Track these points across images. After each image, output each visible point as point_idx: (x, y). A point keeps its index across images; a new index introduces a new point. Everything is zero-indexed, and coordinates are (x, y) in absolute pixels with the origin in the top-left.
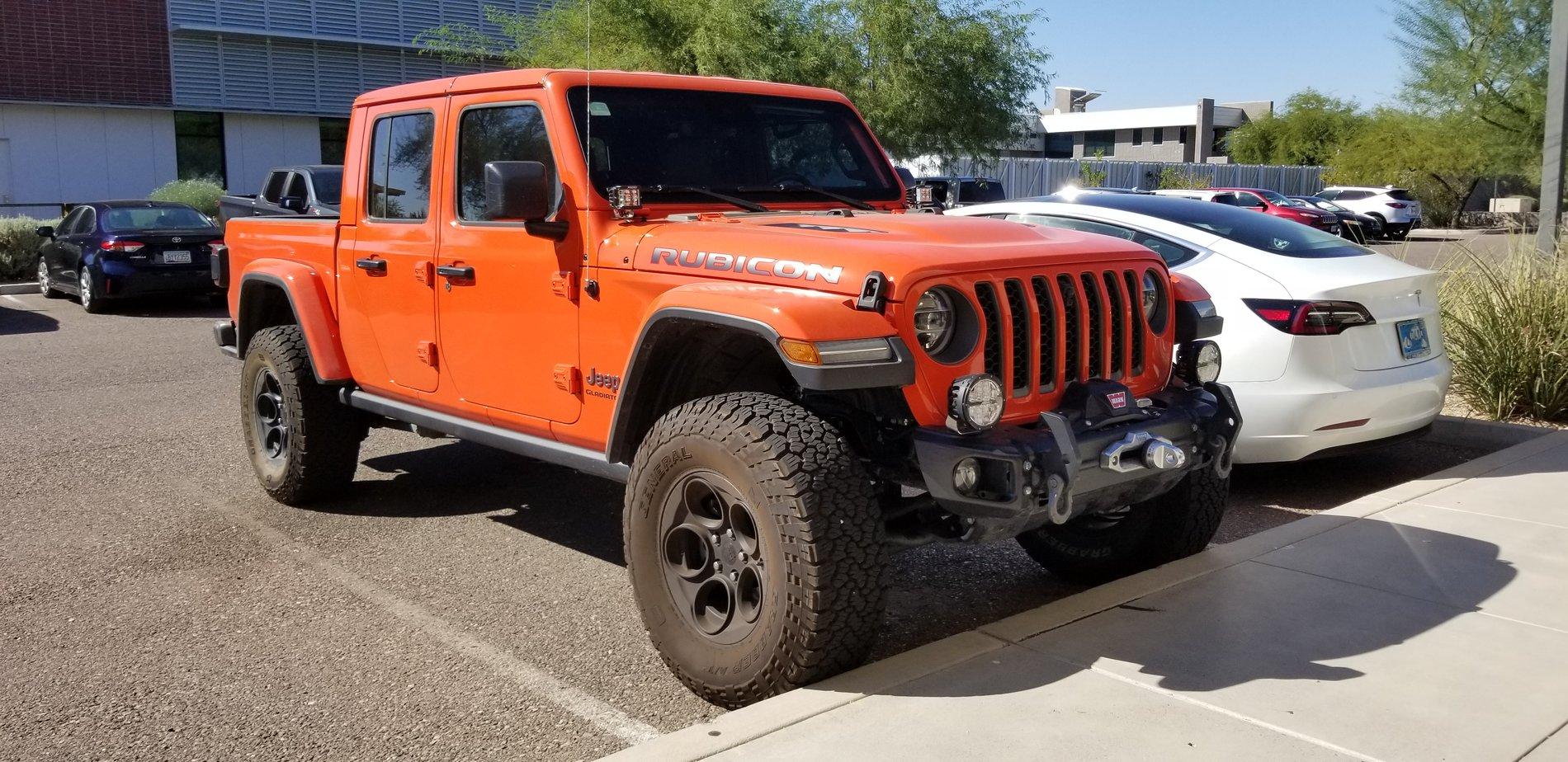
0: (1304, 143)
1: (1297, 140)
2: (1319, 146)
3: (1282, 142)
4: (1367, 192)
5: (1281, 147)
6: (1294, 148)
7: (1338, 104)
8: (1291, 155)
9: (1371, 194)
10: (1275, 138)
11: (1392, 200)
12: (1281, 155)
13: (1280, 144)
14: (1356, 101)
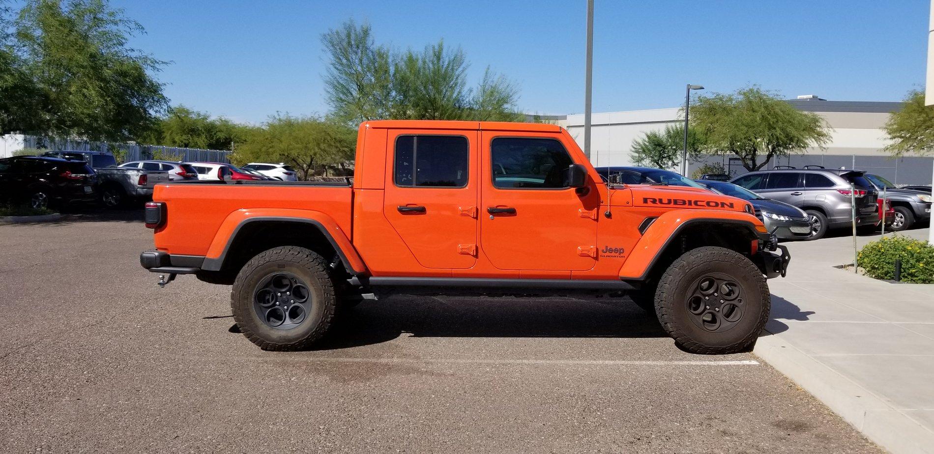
0: (182, 136)
1: (177, 134)
2: (190, 138)
3: (169, 134)
4: (272, 166)
5: (168, 137)
6: (177, 139)
7: (199, 115)
8: (174, 142)
9: (274, 167)
10: (164, 132)
11: (285, 171)
12: (168, 142)
13: (167, 135)
14: (208, 114)
